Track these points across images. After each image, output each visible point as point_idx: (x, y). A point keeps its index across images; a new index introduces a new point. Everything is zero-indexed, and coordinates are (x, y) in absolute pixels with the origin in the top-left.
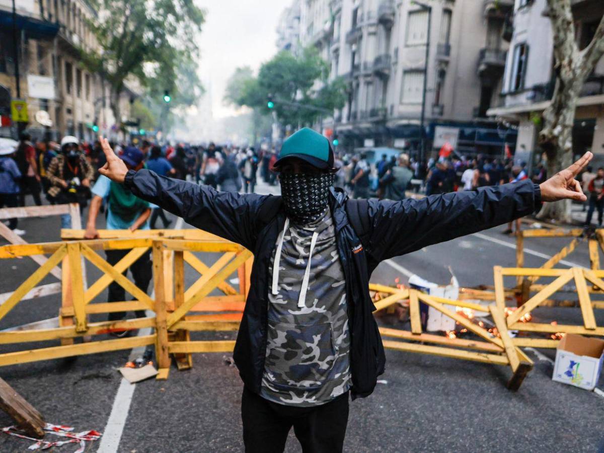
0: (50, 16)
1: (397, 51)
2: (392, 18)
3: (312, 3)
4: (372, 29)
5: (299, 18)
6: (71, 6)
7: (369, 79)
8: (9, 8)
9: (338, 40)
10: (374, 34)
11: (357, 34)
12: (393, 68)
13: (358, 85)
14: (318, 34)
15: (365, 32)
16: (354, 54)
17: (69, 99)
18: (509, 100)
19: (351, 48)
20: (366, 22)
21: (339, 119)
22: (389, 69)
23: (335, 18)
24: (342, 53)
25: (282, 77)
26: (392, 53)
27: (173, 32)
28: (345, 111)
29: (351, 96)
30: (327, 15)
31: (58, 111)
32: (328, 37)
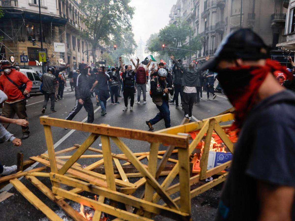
0: (64, 16)
1: (227, 19)
2: (224, 3)
3: (186, 1)
4: (214, 10)
5: (180, 9)
6: (75, 11)
7: (213, 34)
8: (37, 12)
9: (198, 17)
10: (215, 12)
11: (207, 13)
12: (225, 28)
13: (208, 38)
14: (189, 15)
15: (211, 11)
16: (206, 23)
17: (74, 53)
18: (288, 38)
19: (204, 20)
20: (211, 7)
21: (200, 55)
22: (223, 28)
23: (196, 7)
24: (200, 23)
25: (171, 36)
26: (225, 20)
27: (119, 19)
28: (202, 51)
29: (205, 43)
30: (192, 6)
31: (69, 58)
32: (193, 16)
